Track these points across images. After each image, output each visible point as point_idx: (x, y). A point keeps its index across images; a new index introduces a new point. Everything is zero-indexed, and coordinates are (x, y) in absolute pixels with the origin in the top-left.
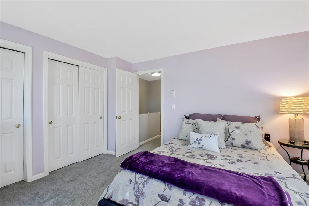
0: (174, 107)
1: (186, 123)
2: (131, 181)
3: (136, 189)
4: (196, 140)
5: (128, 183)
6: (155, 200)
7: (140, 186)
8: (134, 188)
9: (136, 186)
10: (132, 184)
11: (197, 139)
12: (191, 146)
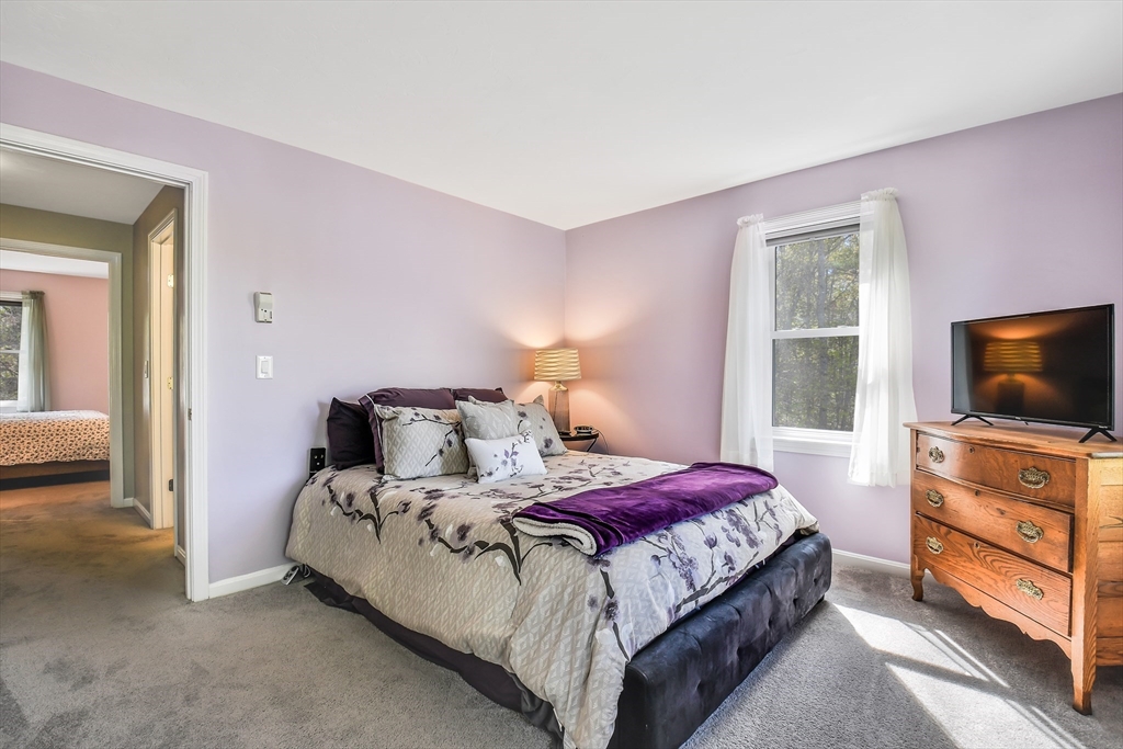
0: (266, 365)
1: (412, 420)
2: (656, 558)
3: (678, 563)
4: (505, 458)
5: (653, 564)
6: (708, 554)
7: (679, 551)
8: (674, 564)
9: (673, 558)
10: (665, 561)
11: (506, 453)
12: (493, 478)
